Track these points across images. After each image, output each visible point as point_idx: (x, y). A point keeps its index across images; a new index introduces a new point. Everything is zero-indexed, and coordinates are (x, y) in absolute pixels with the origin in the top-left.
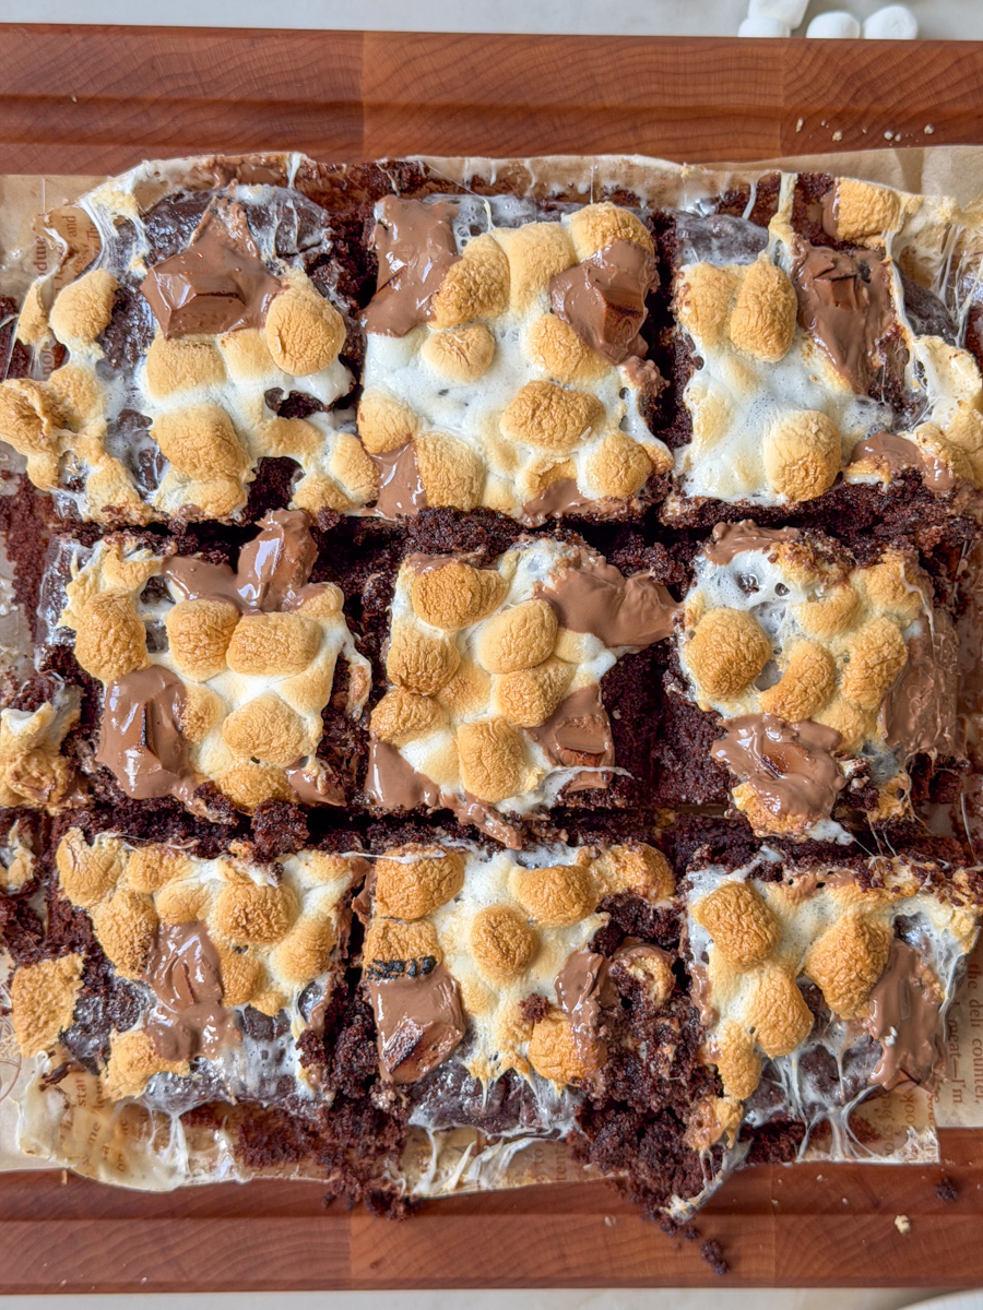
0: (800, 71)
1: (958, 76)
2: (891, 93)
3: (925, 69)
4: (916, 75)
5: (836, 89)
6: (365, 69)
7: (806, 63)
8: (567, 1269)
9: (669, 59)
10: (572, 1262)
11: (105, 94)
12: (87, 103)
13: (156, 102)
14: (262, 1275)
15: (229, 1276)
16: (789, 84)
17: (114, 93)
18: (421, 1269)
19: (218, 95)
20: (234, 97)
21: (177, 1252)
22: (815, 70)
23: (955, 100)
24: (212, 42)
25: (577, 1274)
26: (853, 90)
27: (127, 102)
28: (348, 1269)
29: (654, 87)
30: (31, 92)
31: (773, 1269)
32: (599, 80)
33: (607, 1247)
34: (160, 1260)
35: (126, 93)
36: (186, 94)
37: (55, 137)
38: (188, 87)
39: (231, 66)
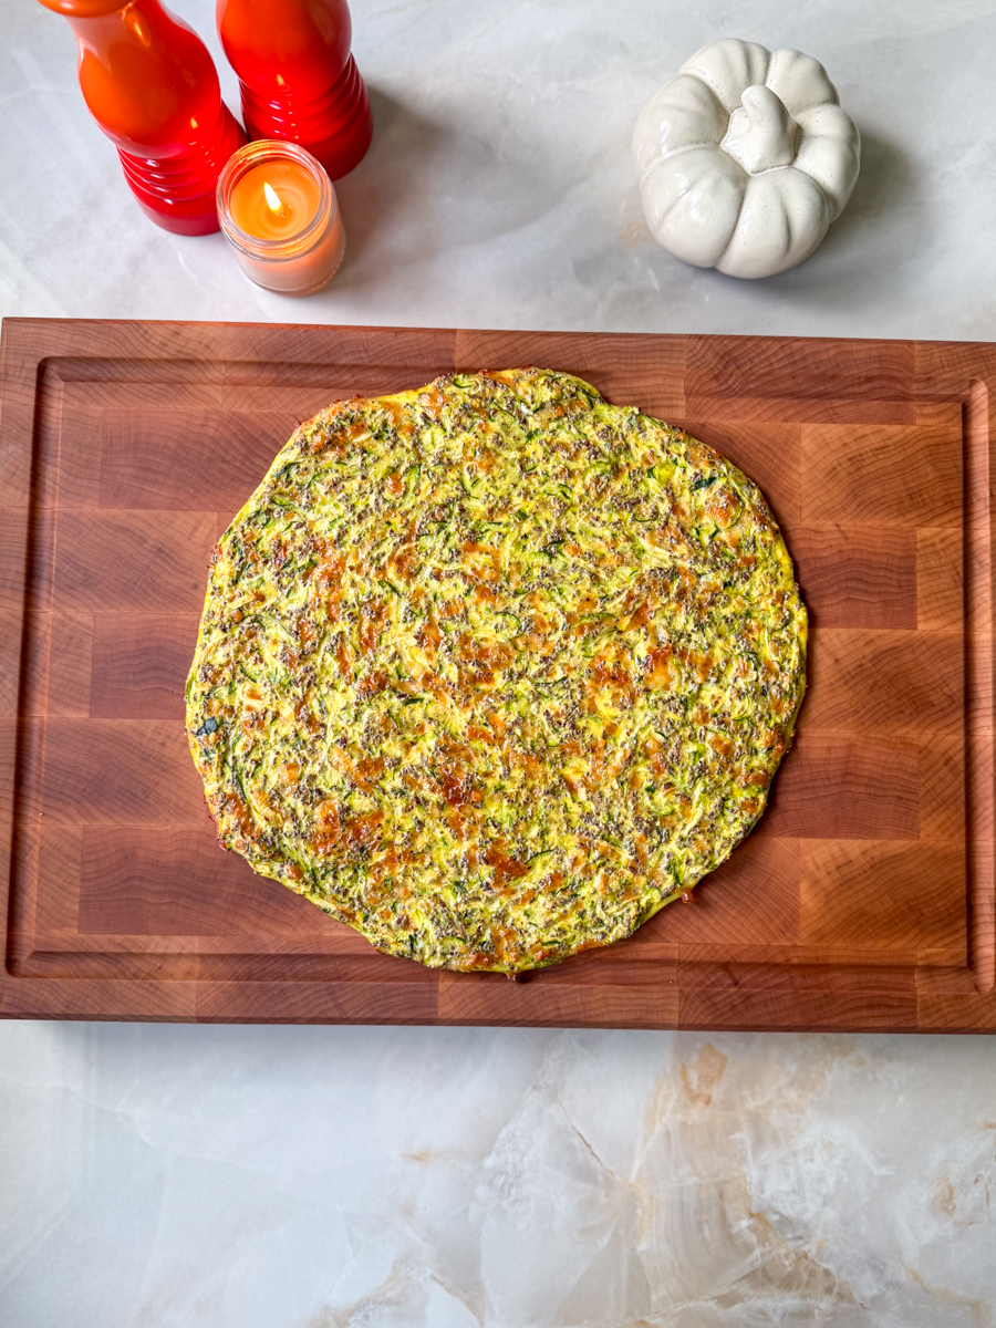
0: (695, 352)
1: (781, 355)
2: (745, 363)
3: (763, 352)
4: (759, 355)
5: (714, 362)
6: (457, 349)
7: (698, 347)
8: (560, 1016)
9: (623, 345)
10: (563, 1012)
11: (317, 362)
12: (308, 366)
13: (343, 366)
14: (388, 1015)
15: (370, 1015)
16: (690, 358)
17: (321, 361)
18: (478, 1013)
19: (377, 362)
20: (386, 364)
21: (341, 1001)
22: (703, 352)
23: (780, 368)
24: (374, 334)
25: (566, 1018)
26: (724, 363)
27: (328, 366)
28: (436, 1013)
29: (615, 360)
30: (276, 360)
31: (677, 1018)
32: (584, 356)
33: (583, 1003)
34: (331, 1005)
35: (327, 361)
36: (359, 362)
37: (288, 383)
38: (361, 358)
39: (384, 347)
